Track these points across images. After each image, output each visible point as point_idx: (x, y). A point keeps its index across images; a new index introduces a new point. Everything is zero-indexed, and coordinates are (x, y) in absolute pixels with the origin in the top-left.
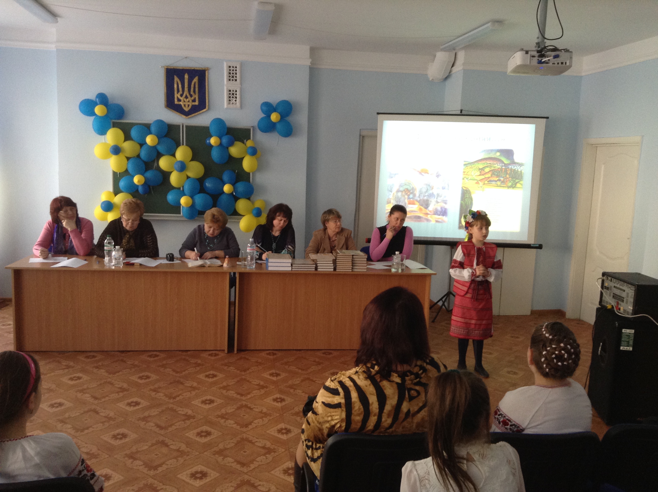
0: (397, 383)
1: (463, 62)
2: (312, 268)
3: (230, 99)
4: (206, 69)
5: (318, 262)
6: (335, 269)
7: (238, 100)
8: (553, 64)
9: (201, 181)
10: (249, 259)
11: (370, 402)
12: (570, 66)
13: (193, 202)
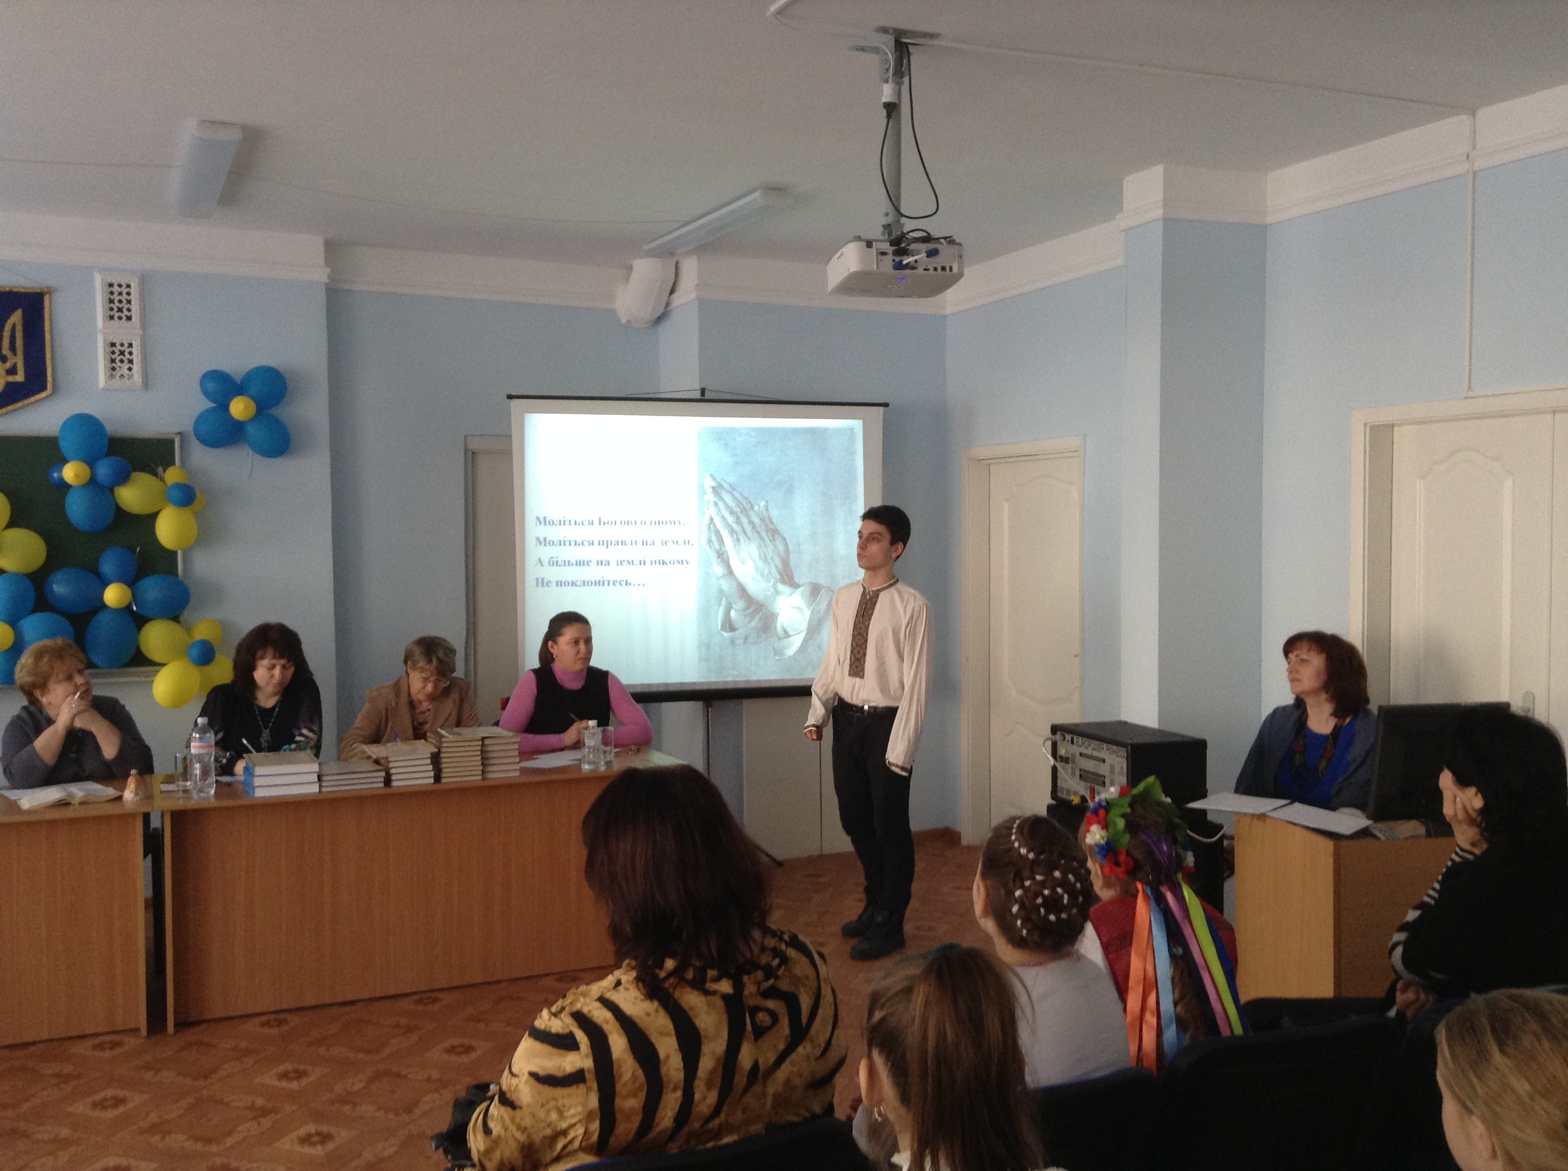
0: (725, 997)
1: (696, 282)
2: (375, 781)
3: (114, 364)
4: (46, 290)
5: (391, 765)
6: (438, 778)
7: (136, 367)
8: (925, 270)
9: (38, 579)
10: (198, 772)
11: (662, 1054)
12: (960, 275)
13: (16, 638)
